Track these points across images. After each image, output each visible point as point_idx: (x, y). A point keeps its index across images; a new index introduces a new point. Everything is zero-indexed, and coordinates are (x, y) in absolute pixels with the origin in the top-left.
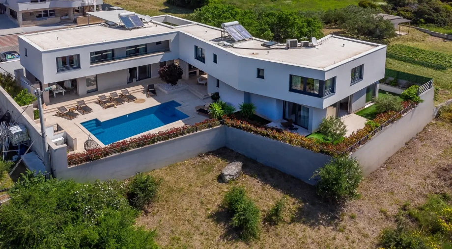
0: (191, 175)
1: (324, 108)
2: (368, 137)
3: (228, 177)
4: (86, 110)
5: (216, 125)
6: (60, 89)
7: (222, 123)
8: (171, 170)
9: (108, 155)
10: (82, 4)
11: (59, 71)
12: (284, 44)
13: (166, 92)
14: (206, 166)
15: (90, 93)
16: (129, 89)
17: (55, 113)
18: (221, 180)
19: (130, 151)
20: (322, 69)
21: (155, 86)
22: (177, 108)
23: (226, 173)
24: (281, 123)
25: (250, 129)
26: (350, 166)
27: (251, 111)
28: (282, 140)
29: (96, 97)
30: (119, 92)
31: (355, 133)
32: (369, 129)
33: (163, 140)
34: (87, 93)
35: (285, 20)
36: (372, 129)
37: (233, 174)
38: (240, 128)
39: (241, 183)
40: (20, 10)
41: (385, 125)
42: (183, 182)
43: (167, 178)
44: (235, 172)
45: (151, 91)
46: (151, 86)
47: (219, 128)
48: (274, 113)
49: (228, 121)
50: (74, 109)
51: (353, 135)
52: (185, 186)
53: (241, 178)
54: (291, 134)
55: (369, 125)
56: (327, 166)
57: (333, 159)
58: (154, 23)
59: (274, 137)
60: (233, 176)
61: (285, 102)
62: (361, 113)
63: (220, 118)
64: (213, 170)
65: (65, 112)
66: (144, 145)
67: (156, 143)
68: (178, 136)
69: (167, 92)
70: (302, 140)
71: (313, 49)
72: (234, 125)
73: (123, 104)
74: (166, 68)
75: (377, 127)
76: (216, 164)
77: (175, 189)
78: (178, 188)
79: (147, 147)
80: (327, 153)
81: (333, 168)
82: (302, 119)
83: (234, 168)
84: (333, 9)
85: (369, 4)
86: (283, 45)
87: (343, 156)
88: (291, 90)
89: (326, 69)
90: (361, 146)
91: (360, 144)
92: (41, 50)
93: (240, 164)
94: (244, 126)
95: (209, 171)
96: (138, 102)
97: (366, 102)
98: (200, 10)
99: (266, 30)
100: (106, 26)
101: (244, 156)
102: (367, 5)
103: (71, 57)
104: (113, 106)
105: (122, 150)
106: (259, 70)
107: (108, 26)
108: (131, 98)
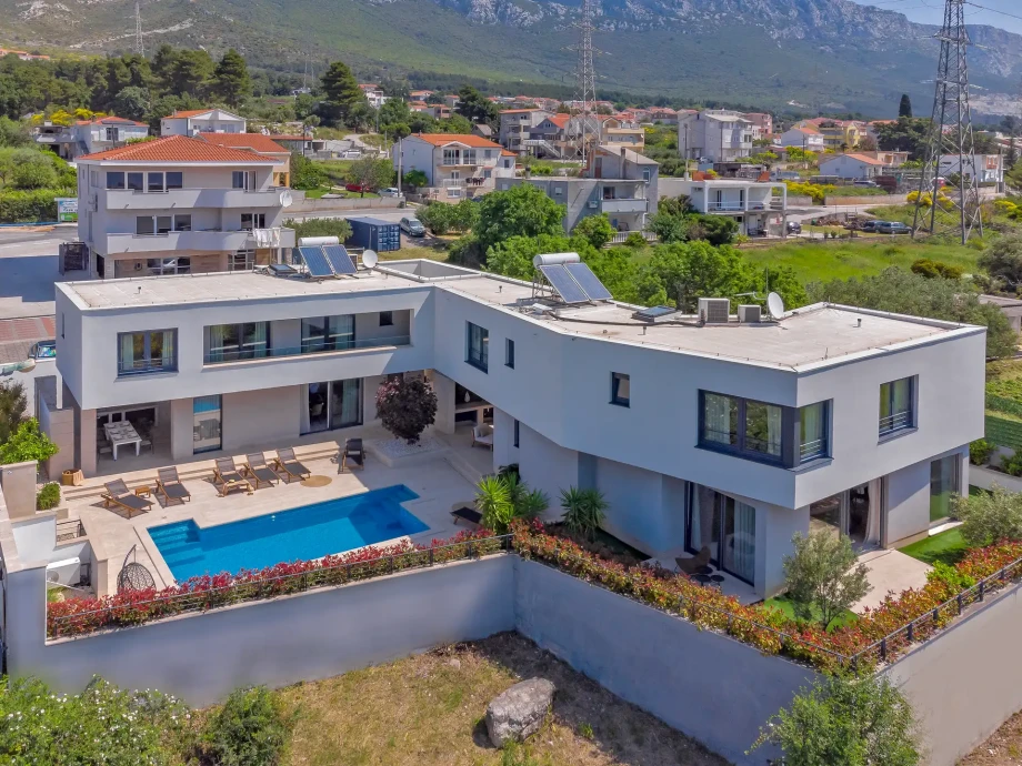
0: (400, 712)
1: (796, 508)
2: (935, 616)
3: (505, 726)
4: (175, 494)
5: (489, 551)
6: (130, 437)
7: (507, 545)
8: (348, 689)
9: (169, 612)
10: (247, 242)
11: (123, 373)
12: (694, 316)
13: (389, 461)
14: (448, 688)
15: (199, 454)
16: (297, 450)
17: (99, 499)
18: (483, 737)
19: (234, 606)
20: (790, 369)
21: (365, 444)
22: (404, 505)
23: (498, 712)
24: (677, 560)
25: (580, 567)
26: (879, 713)
27: (592, 516)
28: (669, 606)
29: (210, 464)
30: (271, 456)
31: (896, 598)
32: (943, 594)
33: (331, 582)
34: (195, 453)
35: (707, 266)
36: (950, 594)
37: (520, 719)
38: (554, 562)
39: (543, 751)
40: (109, 252)
41: (994, 586)
42: (374, 731)
43: (330, 715)
44: (527, 712)
45: (355, 458)
46: (355, 444)
47: (496, 559)
48: (661, 527)
49: (522, 537)
50: (149, 491)
51: (888, 607)
52: (376, 744)
53: (545, 736)
54: (698, 590)
55: (939, 579)
56: (798, 700)
57: (823, 679)
58: (383, 272)
59: (647, 596)
60: (520, 724)
61: (690, 487)
62: (917, 548)
63: (502, 528)
64: (467, 702)
65: (120, 496)
66: (277, 592)
67: (309, 592)
68: (375, 574)
69: (392, 461)
70: (728, 608)
71: (774, 328)
72: (539, 552)
73: (272, 485)
74: (396, 387)
75: (967, 587)
76: (477, 681)
77: (343, 752)
78: (355, 751)
79: (284, 601)
80: (803, 658)
81: (822, 712)
82: (737, 553)
83: (526, 698)
84: (844, 279)
85: (940, 268)
86: (692, 319)
87: (853, 669)
88: (703, 444)
89: (800, 369)
90: (914, 646)
91: (910, 637)
92: (82, 306)
93: (547, 686)
94: (563, 554)
95: (455, 701)
96: (311, 485)
97: (932, 520)
98: (503, 248)
99: (654, 292)
100: (268, 274)
101: (564, 663)
102: (936, 271)
103: (158, 336)
104: (246, 490)
105: (212, 601)
106: (616, 380)
107: (273, 272)
108: (296, 472)
